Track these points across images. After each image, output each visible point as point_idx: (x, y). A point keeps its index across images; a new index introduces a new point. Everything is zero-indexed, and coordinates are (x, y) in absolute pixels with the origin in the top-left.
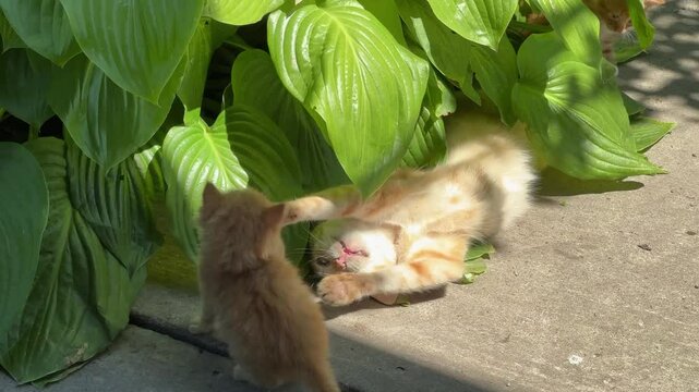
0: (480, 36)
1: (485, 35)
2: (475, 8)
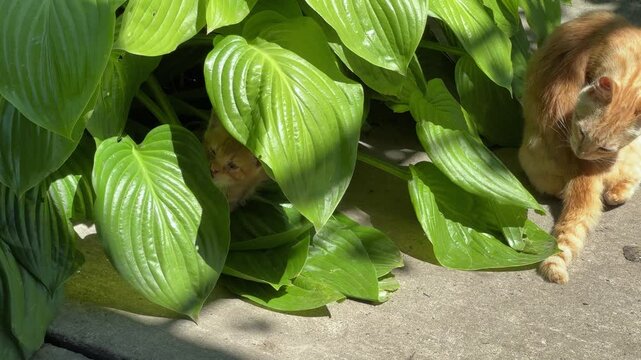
0: (389, 61)
1: (394, 61)
2: (383, 34)
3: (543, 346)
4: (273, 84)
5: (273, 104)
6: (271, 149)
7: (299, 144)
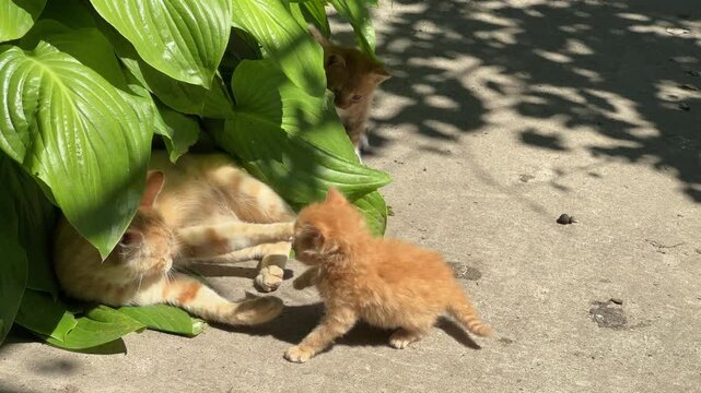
0: (192, 75)
1: (196, 74)
2: (185, 46)
3: (367, 372)
4: (53, 98)
5: (52, 118)
6: (50, 167)
7: (82, 162)
